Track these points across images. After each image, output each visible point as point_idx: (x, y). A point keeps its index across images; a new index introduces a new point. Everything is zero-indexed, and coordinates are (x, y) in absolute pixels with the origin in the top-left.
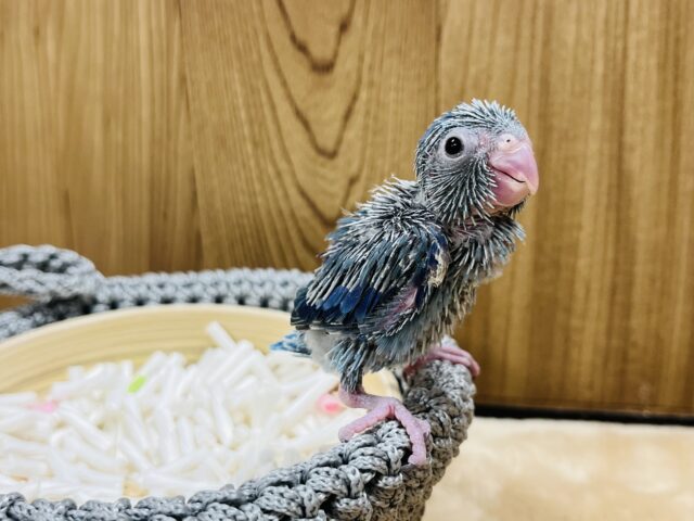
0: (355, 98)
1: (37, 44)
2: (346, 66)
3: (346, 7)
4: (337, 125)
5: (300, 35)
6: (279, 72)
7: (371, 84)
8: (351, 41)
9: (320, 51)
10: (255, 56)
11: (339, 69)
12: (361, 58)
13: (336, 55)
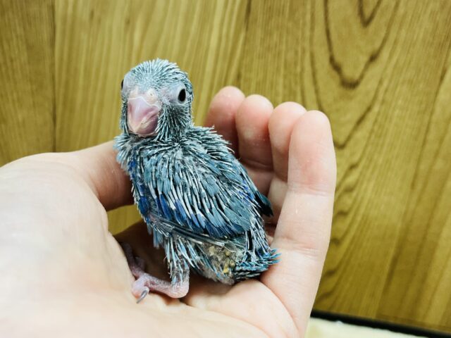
0: (369, 109)
1: (126, 30)
2: (368, 86)
3: (377, 45)
4: (350, 127)
5: (338, 58)
6: (315, 82)
7: (383, 102)
8: (376, 69)
9: (350, 72)
10: (299, 69)
11: (361, 88)
12: (381, 82)
13: (362, 77)
